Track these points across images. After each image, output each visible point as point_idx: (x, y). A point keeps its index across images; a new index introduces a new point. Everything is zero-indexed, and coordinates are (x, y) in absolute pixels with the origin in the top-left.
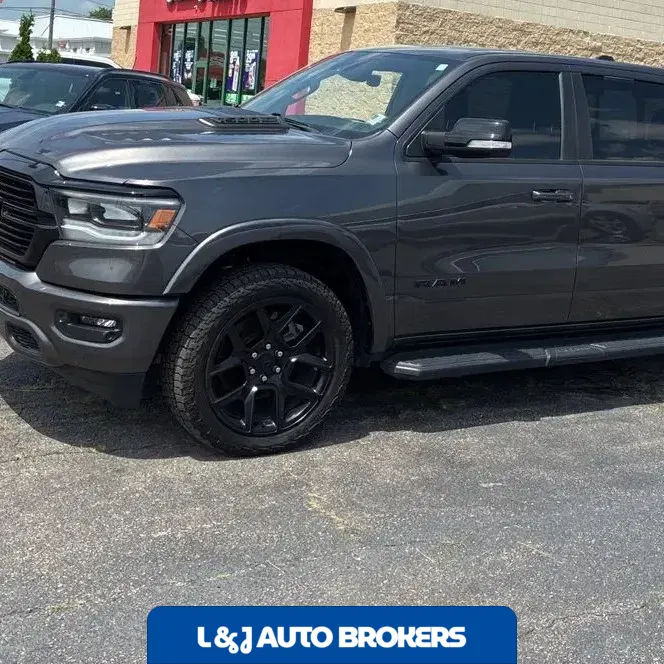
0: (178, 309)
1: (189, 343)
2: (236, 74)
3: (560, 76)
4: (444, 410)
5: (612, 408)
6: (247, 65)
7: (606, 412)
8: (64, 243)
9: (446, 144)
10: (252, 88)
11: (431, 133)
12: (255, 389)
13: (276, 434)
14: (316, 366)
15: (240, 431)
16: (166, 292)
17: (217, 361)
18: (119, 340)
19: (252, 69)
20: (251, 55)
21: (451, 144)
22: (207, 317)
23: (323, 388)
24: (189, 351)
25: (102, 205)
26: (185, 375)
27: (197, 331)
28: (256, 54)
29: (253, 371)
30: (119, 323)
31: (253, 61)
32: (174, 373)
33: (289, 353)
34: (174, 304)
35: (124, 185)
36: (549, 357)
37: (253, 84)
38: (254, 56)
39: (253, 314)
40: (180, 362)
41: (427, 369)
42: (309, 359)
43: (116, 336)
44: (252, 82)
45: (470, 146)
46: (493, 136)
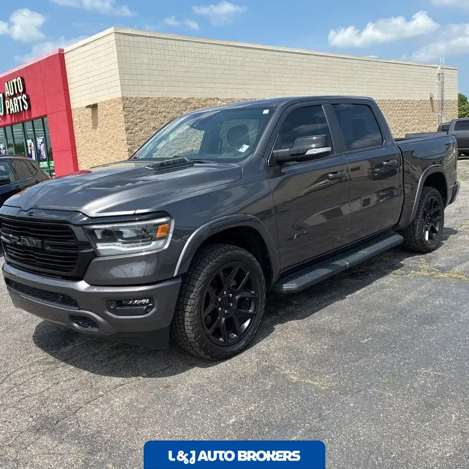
0: (183, 283)
1: (191, 302)
2: (33, 152)
3: (322, 106)
4: (296, 304)
5: (371, 283)
6: (39, 146)
7: (369, 286)
8: (100, 259)
9: (291, 155)
10: (45, 158)
11: (278, 151)
12: (223, 319)
13: (239, 341)
14: (247, 297)
15: (221, 345)
16: (175, 274)
17: (206, 307)
18: (154, 310)
19: (42, 147)
20: (40, 140)
21: (294, 155)
22: (197, 284)
23: (255, 308)
24: (191, 307)
25: (121, 230)
26: (192, 322)
27: (193, 294)
28: (43, 139)
29: (220, 309)
30: (151, 300)
31: (42, 143)
32: (184, 321)
33: (235, 294)
34: (180, 281)
35: (134, 214)
36: (348, 264)
37: (45, 155)
38: (41, 140)
39: (218, 277)
40: (187, 314)
41: (300, 285)
42: (245, 294)
43: (152, 308)
44: (44, 154)
45: (307, 154)
46: (313, 146)
